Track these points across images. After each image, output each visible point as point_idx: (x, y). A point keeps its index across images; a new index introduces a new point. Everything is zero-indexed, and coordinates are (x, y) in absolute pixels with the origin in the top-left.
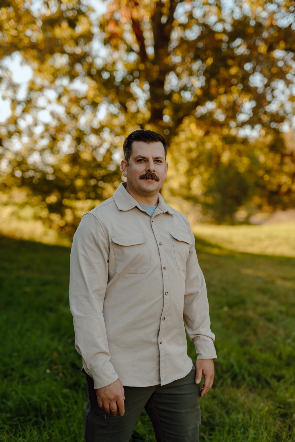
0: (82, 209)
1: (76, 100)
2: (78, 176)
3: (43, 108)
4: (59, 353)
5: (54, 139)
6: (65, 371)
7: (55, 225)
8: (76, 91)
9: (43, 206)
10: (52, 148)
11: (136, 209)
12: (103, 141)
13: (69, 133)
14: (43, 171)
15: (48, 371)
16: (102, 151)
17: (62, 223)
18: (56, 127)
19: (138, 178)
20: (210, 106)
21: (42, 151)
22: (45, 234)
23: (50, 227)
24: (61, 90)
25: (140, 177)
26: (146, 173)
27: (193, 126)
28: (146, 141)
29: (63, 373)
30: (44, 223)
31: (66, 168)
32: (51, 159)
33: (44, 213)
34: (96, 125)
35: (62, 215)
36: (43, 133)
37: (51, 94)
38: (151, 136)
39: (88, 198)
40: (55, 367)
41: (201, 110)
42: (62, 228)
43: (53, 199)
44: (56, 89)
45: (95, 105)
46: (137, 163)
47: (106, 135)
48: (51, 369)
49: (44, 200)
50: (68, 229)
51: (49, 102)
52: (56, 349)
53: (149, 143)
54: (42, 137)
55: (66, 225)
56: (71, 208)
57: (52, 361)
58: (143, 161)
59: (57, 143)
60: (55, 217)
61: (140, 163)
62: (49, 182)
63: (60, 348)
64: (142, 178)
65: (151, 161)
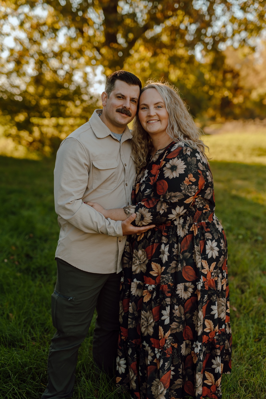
0: (48, 126)
1: (37, 27)
2: (41, 96)
3: (8, 35)
4: (17, 247)
5: (18, 63)
6: (20, 260)
7: (24, 142)
8: (37, 17)
9: (11, 125)
10: (18, 71)
11: (110, 137)
12: (62, 64)
13: (32, 56)
14: (10, 92)
15: (6, 261)
16: (61, 73)
17: (30, 139)
18: (19, 51)
19: (115, 111)
20: (158, 29)
21: (9, 74)
22: (16, 149)
23: (20, 143)
24: (22, 17)
25: (116, 110)
26: (122, 108)
27: (142, 49)
28: (128, 83)
29: (18, 262)
30: (14, 140)
31: (32, 90)
32: (17, 81)
33: (14, 131)
34: (56, 49)
35: (31, 132)
36: (9, 57)
37: (14, 21)
38: (133, 79)
39: (52, 116)
40: (12, 258)
41: (149, 34)
42: (31, 144)
43: (21, 117)
44: (18, 17)
45: (55, 30)
46: (117, 98)
47: (66, 58)
48: (8, 259)
49: (12, 119)
50: (36, 144)
51: (13, 28)
52: (14, 244)
53: (130, 85)
54: (8, 61)
55: (34, 141)
56: (38, 125)
57: (9, 253)
58: (121, 98)
59: (22, 67)
60: (24, 134)
61: (119, 99)
62: (16, 103)
63: (18, 243)
64: (118, 111)
65: (128, 99)
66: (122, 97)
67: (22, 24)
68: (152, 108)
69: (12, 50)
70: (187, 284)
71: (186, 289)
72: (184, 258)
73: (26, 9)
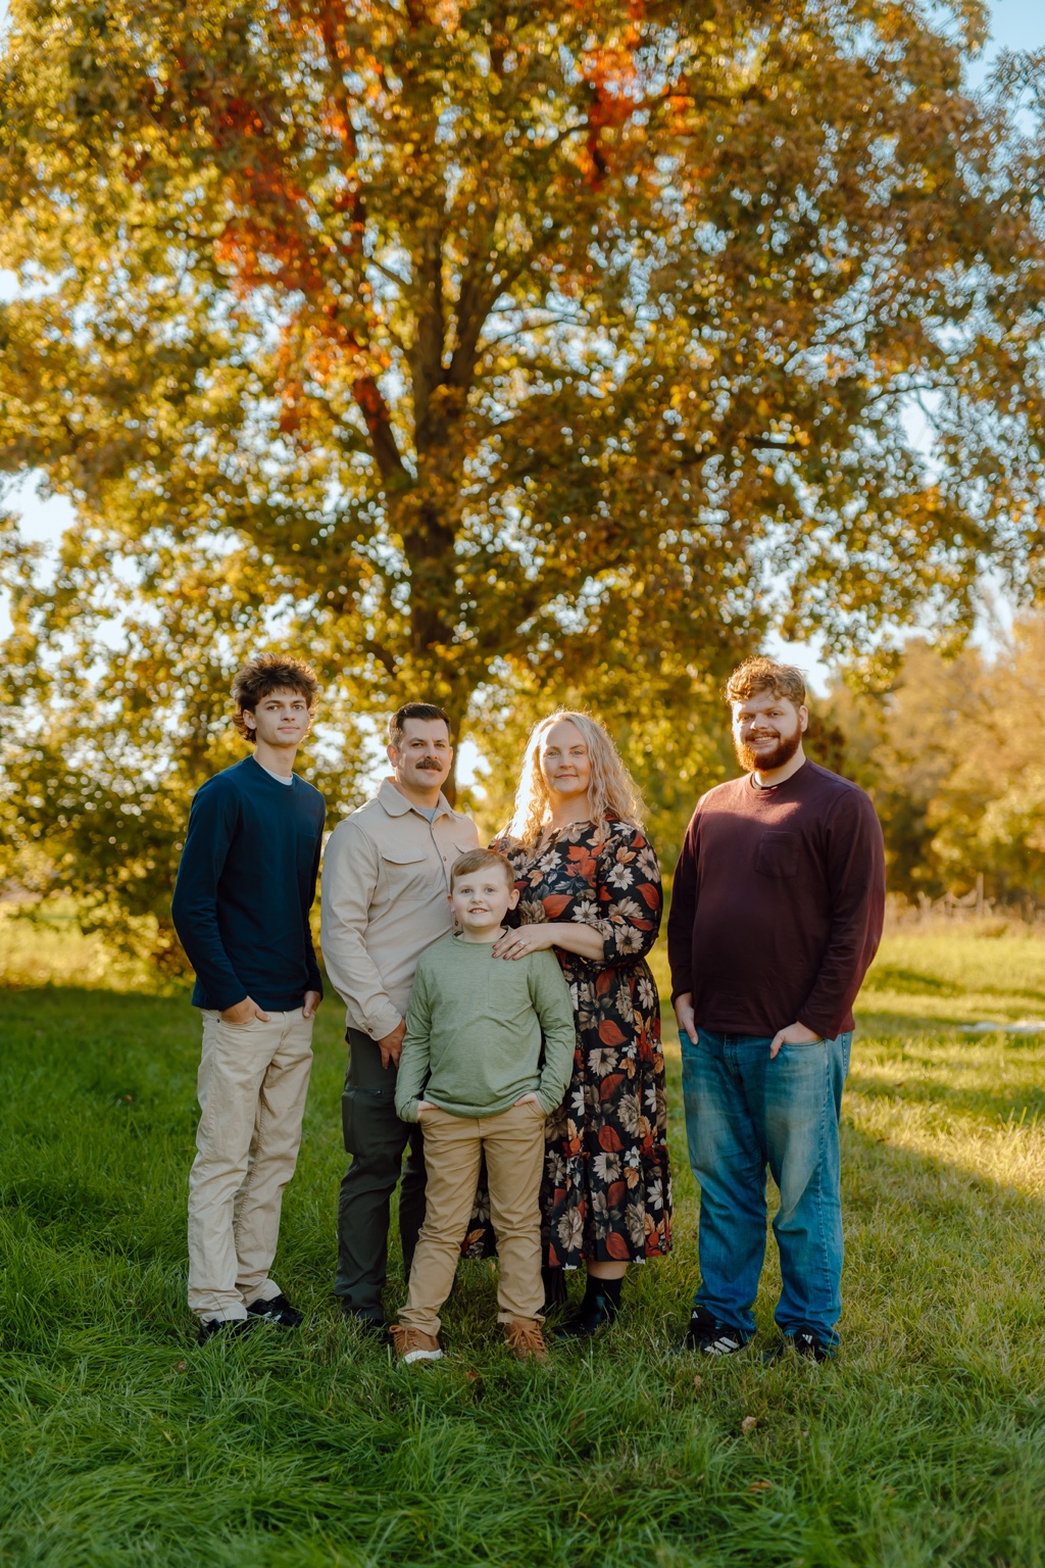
7: (143, 949)
11: (411, 819)
25: (417, 767)
26: (425, 761)
36: (108, 683)
46: (413, 746)
54: (104, 695)
58: (420, 745)
59: (150, 713)
61: (416, 747)
62: (128, 823)
64: (420, 766)
65: (431, 744)
66: (421, 743)
67: (150, 586)
68: (566, 752)
69: (115, 659)
70: (608, 1051)
71: (604, 1059)
72: (602, 1007)
73: (163, 538)
